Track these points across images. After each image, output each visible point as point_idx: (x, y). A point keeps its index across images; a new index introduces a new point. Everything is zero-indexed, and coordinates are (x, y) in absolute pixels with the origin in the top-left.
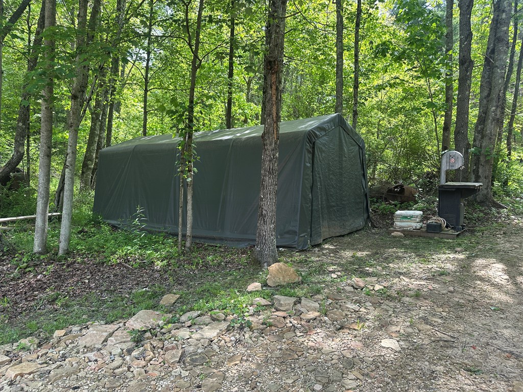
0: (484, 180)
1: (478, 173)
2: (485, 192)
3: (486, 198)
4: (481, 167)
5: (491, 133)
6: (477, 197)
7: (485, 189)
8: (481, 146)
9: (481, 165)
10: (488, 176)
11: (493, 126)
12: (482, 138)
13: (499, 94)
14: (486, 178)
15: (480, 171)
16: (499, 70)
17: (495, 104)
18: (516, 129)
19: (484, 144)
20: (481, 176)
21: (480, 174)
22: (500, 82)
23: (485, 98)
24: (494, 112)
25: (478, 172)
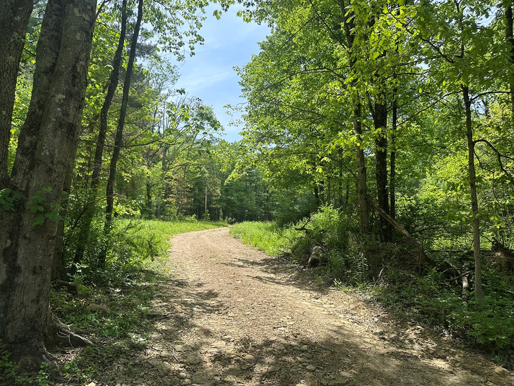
0: (31, 277)
1: (15, 260)
2: (31, 310)
3: (34, 329)
4: (22, 242)
5: (52, 156)
6: (9, 326)
7: (33, 301)
8: (28, 187)
9: (25, 237)
10: (41, 268)
11: (57, 140)
12: (31, 168)
13: (74, 67)
14: (34, 273)
15: (21, 252)
16: (76, 11)
17: (64, 87)
18: (126, 179)
19: (33, 184)
20: (23, 267)
21: (19, 262)
22: (78, 38)
23: (46, 73)
24: (61, 106)
25: (15, 254)
